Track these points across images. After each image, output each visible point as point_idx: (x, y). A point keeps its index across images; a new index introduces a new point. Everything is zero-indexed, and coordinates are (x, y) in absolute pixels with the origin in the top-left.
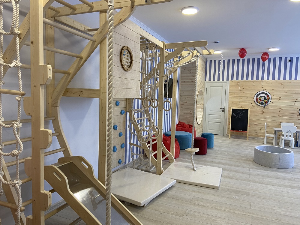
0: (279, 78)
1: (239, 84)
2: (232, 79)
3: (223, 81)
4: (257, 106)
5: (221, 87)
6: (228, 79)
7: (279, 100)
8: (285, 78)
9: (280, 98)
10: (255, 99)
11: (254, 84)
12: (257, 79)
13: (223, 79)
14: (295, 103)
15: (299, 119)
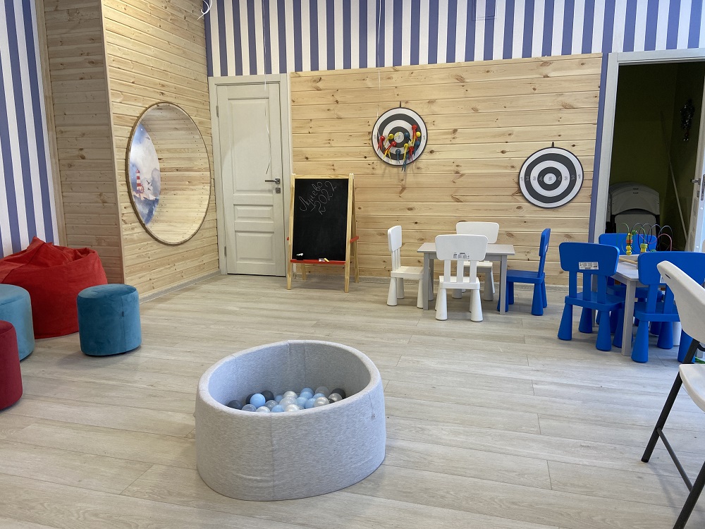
0: (451, 57)
1: (320, 85)
2: (299, 67)
3: (269, 78)
4: (384, 166)
5: (264, 101)
6: (283, 69)
7: (454, 141)
8: (470, 55)
9: (455, 131)
10: (375, 141)
11: (369, 83)
12: (380, 61)
13: (268, 70)
14: (506, 147)
15: (519, 208)
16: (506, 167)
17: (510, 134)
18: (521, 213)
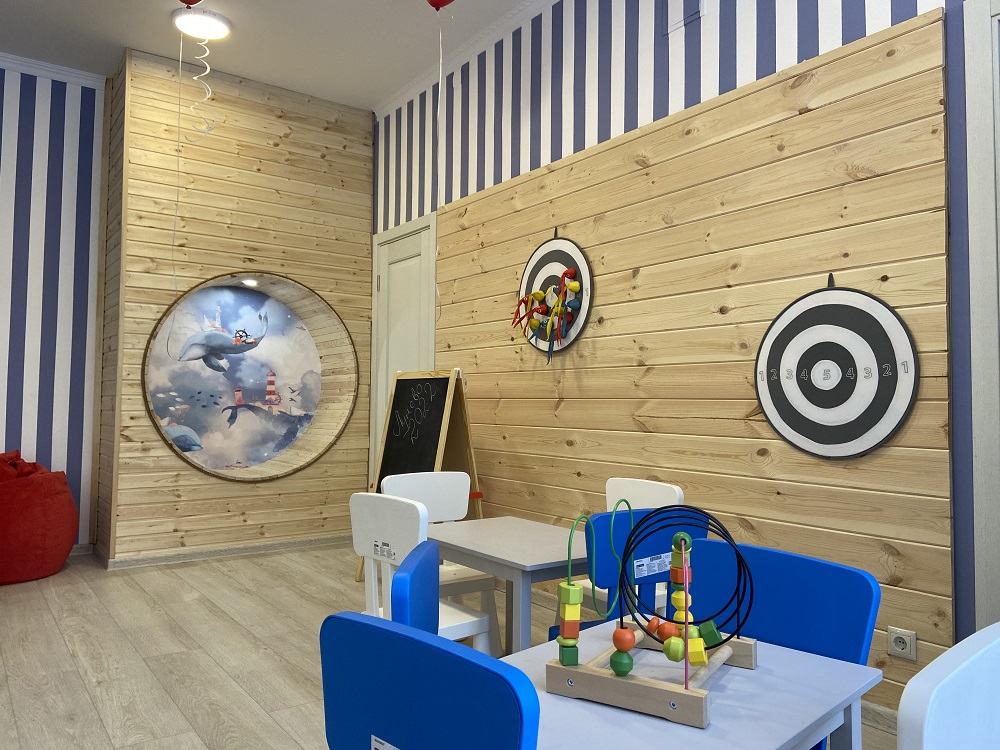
1: (465, 219)
3: (420, 223)
5: (418, 260)
9: (636, 272)
11: (518, 203)
13: (421, 210)
14: (729, 298)
15: (763, 452)
16: (729, 348)
17: (734, 267)
18: (767, 467)
